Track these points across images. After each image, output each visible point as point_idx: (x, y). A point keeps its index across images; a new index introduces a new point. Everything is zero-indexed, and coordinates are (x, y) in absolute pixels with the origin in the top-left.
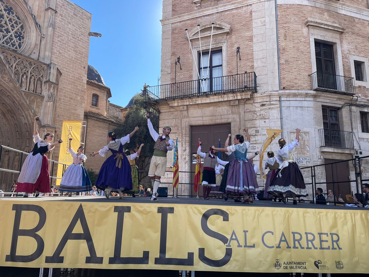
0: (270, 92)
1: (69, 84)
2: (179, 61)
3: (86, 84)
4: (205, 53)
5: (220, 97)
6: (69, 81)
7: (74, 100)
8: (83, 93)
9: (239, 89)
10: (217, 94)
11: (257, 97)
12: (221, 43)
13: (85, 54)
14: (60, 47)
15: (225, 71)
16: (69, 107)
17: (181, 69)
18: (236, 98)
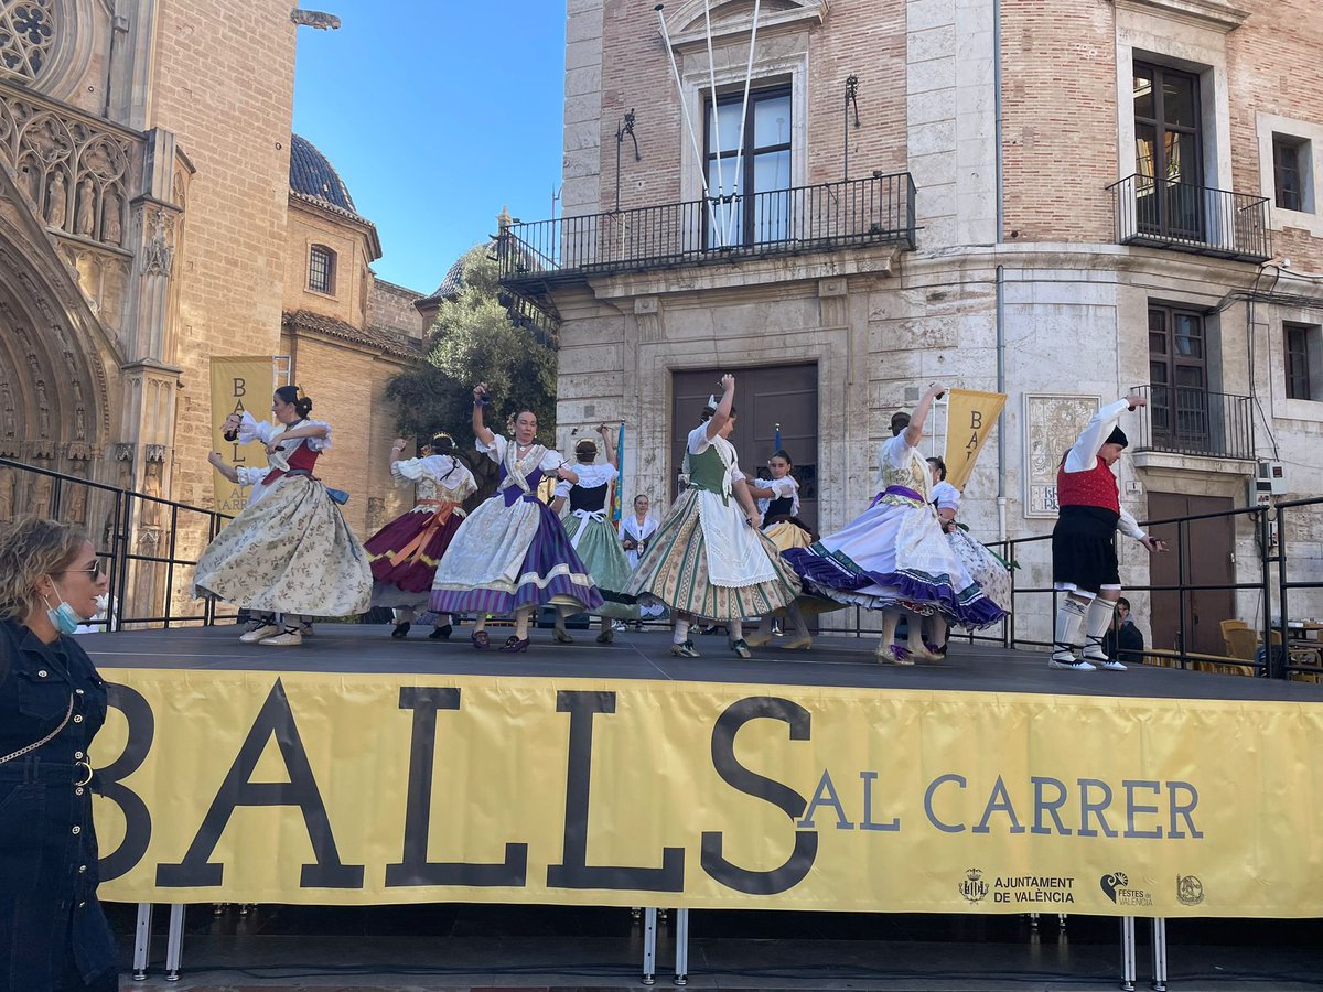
0: (962, 250)
1: (223, 207)
2: (629, 129)
3: (285, 209)
4: (729, 96)
5: (780, 264)
6: (224, 198)
7: (245, 267)
8: (276, 241)
9: (849, 236)
10: (773, 254)
11: (916, 267)
12: (787, 60)
13: (279, 93)
14: (186, 66)
15: (801, 167)
16: (224, 296)
17: (638, 159)
18: (837, 271)
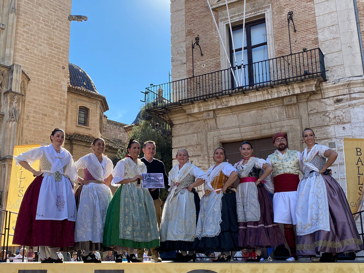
0: (348, 79)
1: (41, 93)
2: (197, 43)
3: (66, 92)
4: (237, 27)
5: (265, 92)
6: (42, 89)
7: (50, 116)
8: (62, 105)
9: (295, 77)
10: (261, 88)
11: (327, 88)
12: (262, 8)
13: (64, 47)
14: (27, 40)
15: (271, 51)
16: (41, 129)
17: (202, 55)
18: (291, 93)
